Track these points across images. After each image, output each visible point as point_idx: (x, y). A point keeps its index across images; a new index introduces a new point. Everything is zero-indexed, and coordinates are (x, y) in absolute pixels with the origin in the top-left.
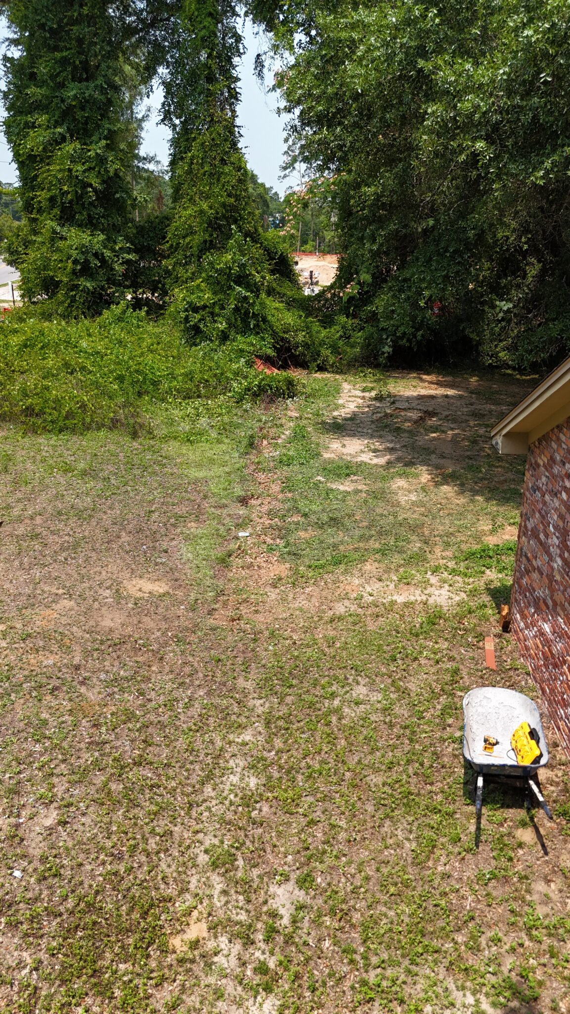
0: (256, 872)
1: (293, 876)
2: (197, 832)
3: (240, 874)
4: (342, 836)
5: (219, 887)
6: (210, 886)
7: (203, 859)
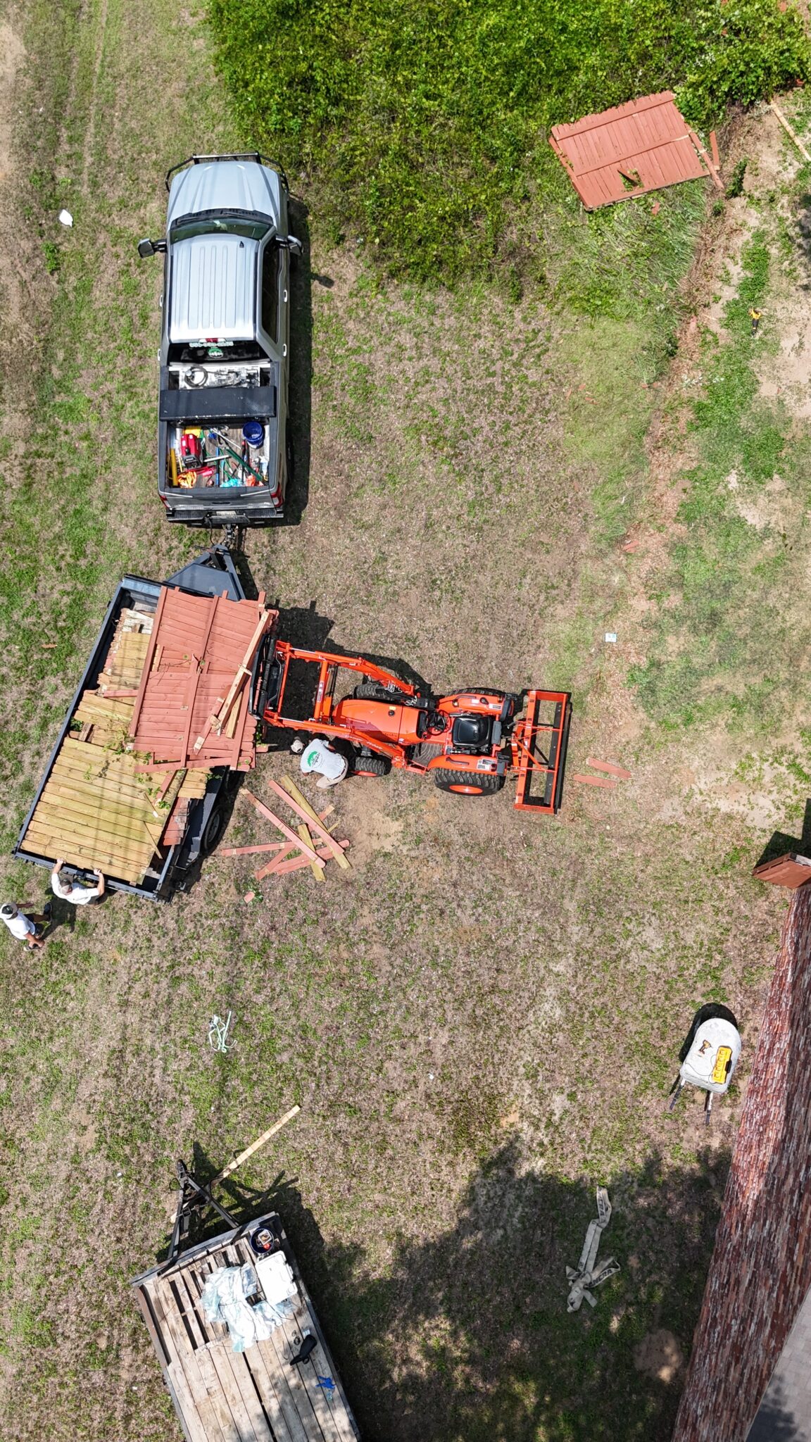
0: (548, 1085)
1: (567, 1091)
2: (522, 1049)
3: (539, 1086)
4: (599, 1070)
5: (528, 1092)
6: (524, 1090)
7: (522, 1070)
